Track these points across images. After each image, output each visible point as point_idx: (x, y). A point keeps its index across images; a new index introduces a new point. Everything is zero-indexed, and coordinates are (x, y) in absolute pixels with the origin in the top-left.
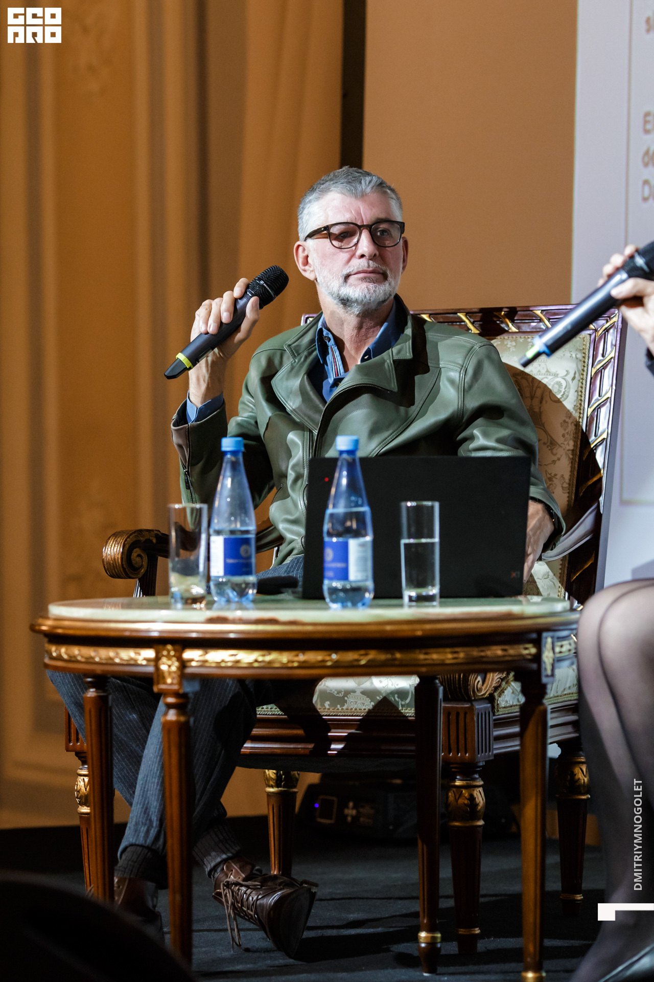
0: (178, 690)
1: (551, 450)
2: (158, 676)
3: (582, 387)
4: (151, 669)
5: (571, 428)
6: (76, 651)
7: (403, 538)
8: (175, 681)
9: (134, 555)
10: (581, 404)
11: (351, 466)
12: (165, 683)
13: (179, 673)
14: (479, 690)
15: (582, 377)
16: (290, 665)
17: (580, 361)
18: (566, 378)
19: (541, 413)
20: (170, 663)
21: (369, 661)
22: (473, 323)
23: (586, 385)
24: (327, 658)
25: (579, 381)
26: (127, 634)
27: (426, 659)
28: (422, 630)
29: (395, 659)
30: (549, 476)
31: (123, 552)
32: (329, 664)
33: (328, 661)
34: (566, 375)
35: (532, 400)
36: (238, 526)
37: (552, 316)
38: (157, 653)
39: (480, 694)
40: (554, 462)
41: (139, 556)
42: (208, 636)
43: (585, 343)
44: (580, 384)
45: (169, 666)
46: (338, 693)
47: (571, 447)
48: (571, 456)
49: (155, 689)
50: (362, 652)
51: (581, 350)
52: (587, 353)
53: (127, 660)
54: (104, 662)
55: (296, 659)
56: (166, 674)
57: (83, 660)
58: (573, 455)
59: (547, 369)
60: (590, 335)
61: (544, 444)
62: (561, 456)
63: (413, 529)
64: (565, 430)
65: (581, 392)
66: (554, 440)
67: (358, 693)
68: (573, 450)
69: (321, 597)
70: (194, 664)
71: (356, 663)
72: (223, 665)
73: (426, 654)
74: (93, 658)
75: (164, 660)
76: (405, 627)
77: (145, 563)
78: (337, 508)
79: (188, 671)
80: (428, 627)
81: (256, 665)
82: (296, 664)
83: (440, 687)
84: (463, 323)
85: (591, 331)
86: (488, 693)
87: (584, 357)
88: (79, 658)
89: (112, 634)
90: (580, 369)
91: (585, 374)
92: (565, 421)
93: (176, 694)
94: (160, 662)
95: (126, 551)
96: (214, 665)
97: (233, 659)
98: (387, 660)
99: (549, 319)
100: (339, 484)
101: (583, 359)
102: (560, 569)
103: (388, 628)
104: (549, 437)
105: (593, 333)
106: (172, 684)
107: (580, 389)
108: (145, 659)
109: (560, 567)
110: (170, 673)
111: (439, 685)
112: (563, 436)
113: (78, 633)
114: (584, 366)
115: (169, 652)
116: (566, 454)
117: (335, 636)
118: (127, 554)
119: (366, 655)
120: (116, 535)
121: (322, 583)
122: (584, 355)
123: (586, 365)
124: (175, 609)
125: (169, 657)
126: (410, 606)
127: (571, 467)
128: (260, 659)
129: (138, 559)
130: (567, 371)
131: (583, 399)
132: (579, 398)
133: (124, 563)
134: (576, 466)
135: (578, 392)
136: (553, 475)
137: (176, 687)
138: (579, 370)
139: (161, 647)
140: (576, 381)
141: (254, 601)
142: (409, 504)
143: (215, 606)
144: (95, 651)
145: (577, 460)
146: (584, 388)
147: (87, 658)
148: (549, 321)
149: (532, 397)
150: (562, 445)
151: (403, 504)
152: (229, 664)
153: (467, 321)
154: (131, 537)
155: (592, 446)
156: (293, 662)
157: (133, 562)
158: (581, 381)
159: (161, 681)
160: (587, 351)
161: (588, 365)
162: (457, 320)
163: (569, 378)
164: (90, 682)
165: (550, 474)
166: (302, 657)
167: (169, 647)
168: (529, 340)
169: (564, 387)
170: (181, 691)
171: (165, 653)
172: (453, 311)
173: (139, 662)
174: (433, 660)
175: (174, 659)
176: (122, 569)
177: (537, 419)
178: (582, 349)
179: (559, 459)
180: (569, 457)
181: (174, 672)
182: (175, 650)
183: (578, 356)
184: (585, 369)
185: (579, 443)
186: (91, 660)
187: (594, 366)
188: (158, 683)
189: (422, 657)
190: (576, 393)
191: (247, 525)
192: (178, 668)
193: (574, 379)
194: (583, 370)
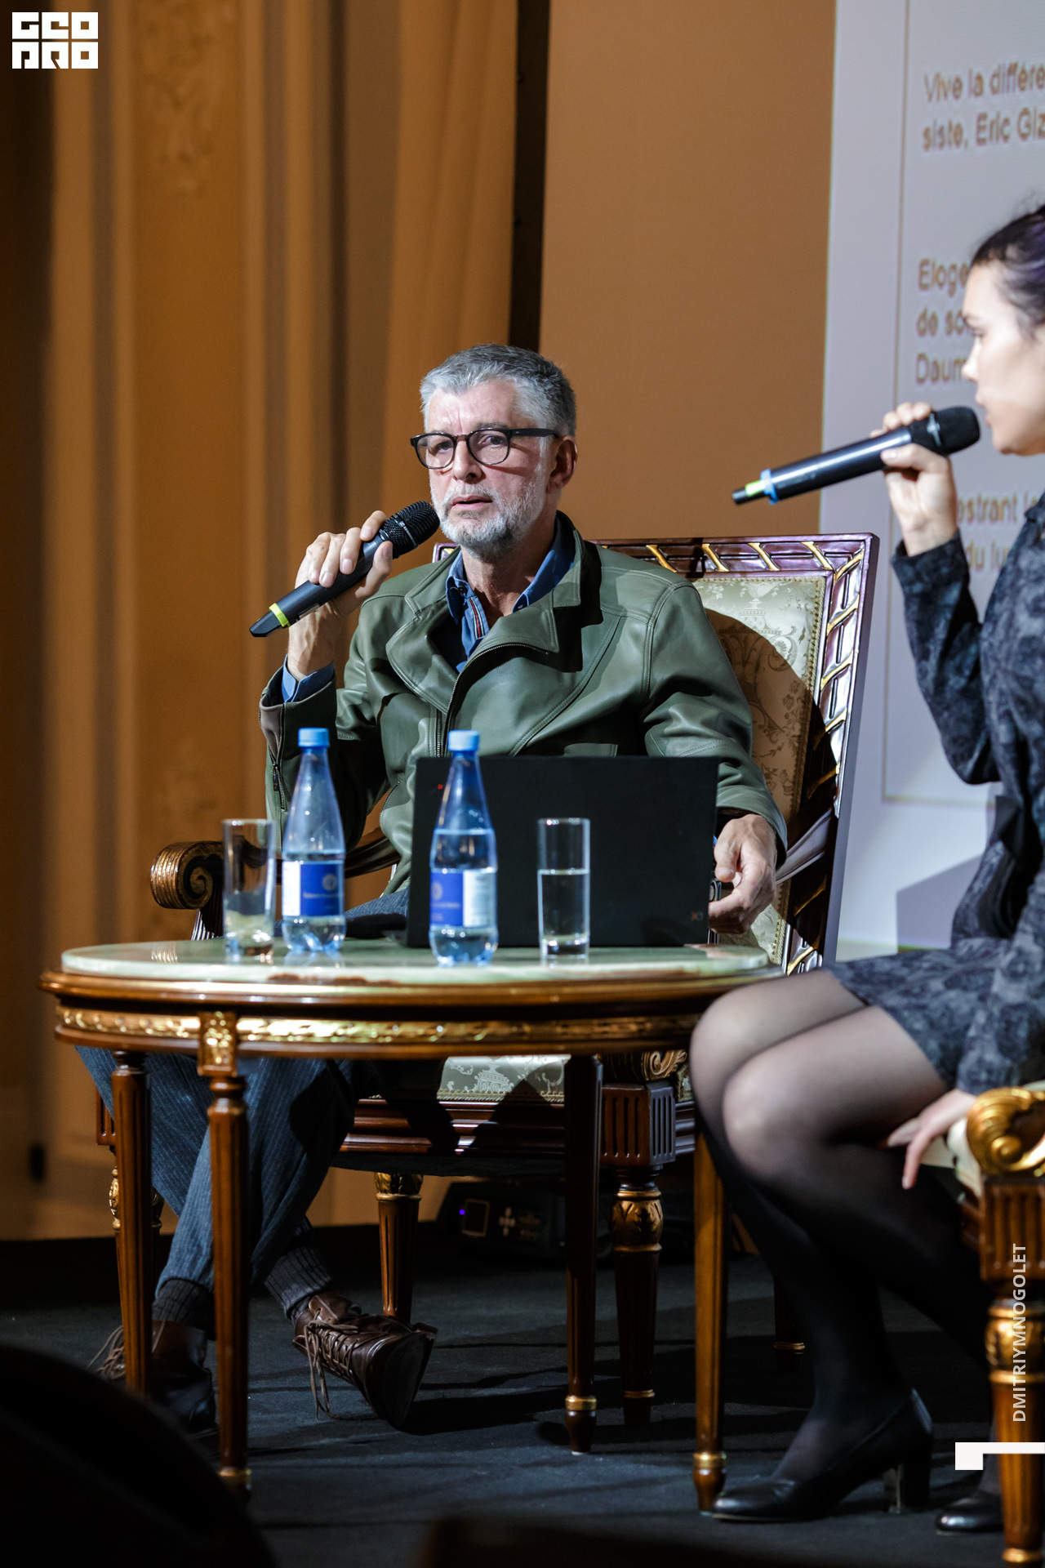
0: (230, 1073)
1: (770, 736)
2: (204, 1053)
3: (813, 650)
4: (194, 1044)
5: (797, 706)
6: (95, 1017)
7: (541, 868)
8: (227, 1061)
9: (194, 877)
10: (811, 673)
11: (469, 773)
12: (213, 1063)
13: (231, 1049)
14: (657, 1068)
15: (813, 635)
16: (381, 1040)
17: (812, 613)
18: (792, 636)
19: (756, 684)
20: (219, 1036)
21: (487, 1036)
22: (666, 559)
23: (819, 647)
24: (432, 1032)
25: (809, 641)
26: (164, 996)
27: (564, 1034)
28: (560, 995)
29: (523, 1034)
30: (766, 772)
31: (178, 874)
32: (433, 1039)
33: (431, 1036)
34: (791, 633)
35: (744, 666)
36: (321, 849)
37: (775, 551)
38: (203, 1022)
39: (657, 1074)
40: (773, 752)
41: (201, 878)
42: (270, 1000)
43: (818, 589)
44: (811, 646)
45: (219, 1040)
46: (465, 1070)
47: (797, 733)
48: (797, 745)
49: (200, 1071)
50: (478, 1024)
51: (812, 598)
52: (821, 603)
53: (163, 1032)
54: (132, 1033)
55: (389, 1032)
56: (215, 1051)
57: (105, 1030)
58: (799, 743)
59: (766, 625)
60: (826, 578)
61: (761, 727)
62: (783, 744)
63: (554, 854)
64: (789, 708)
65: (812, 656)
66: (774, 723)
67: (492, 1070)
68: (799, 736)
69: (426, 946)
70: (251, 1037)
71: (469, 1039)
72: (291, 1039)
73: (565, 1026)
74: (117, 1028)
75: (212, 1031)
76: (537, 991)
77: (210, 888)
78: (451, 827)
79: (244, 1047)
80: (567, 990)
81: (335, 1040)
82: (388, 1040)
83: (599, 1065)
84: (654, 559)
85: (827, 573)
86: (668, 1072)
87: (816, 608)
88: (99, 1027)
89: (143, 996)
90: (812, 625)
91: (818, 631)
92: (788, 696)
93: (228, 1078)
94: (207, 1035)
95: (182, 872)
96: (278, 1039)
97: (305, 1031)
98: (512, 1034)
99: (770, 555)
100: (451, 796)
101: (815, 611)
102: (780, 899)
103: (514, 991)
104: (767, 719)
105: (830, 575)
106: (222, 1064)
107: (810, 652)
108: (186, 1030)
109: (780, 896)
110: (219, 1049)
111: (598, 1062)
112: (787, 716)
113: (98, 994)
114: (817, 621)
115: (218, 1020)
116: (791, 742)
117: (441, 1002)
118: (184, 875)
119: (484, 1027)
120: (169, 849)
121: (427, 929)
122: (816, 605)
123: (819, 619)
124: (233, 963)
125: (218, 1028)
126: (549, 961)
127: (797, 760)
128: (341, 1032)
129: (200, 883)
130: (793, 627)
131: (814, 665)
132: (810, 664)
133: (180, 888)
134: (804, 758)
135: (807, 657)
136: (771, 770)
137: (227, 1069)
138: (809, 627)
139: (207, 1014)
140: (805, 641)
141: (341, 950)
142: (549, 822)
143: (287, 958)
144: (121, 1018)
145: (805, 749)
146: (816, 650)
147: (110, 1028)
148: (770, 558)
149: (745, 663)
150: (784, 729)
151: (541, 822)
152: (299, 1039)
153: (659, 556)
154: (190, 852)
155: (827, 730)
156: (385, 1036)
157: (192, 886)
158: (812, 641)
159: (208, 1061)
160: (821, 599)
161: (822, 620)
162: (646, 555)
163: (796, 637)
164: (120, 1056)
165: (767, 769)
166: (398, 1030)
167: (219, 1014)
168: (743, 584)
169: (788, 649)
170: (235, 1075)
171: (213, 1022)
172: (641, 542)
173: (179, 1034)
174: (574, 1034)
175: (225, 1031)
176: (177, 896)
177: (752, 694)
178: (814, 597)
179: (780, 749)
180: (794, 746)
181: (226, 1049)
182: (227, 1019)
183: (808, 607)
184: (818, 624)
185: (808, 727)
186: (116, 1031)
187: (830, 621)
188: (204, 1063)
189: (559, 1030)
190: (805, 658)
191: (332, 846)
192: (231, 1043)
193: (802, 638)
194: (815, 627)
